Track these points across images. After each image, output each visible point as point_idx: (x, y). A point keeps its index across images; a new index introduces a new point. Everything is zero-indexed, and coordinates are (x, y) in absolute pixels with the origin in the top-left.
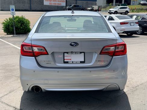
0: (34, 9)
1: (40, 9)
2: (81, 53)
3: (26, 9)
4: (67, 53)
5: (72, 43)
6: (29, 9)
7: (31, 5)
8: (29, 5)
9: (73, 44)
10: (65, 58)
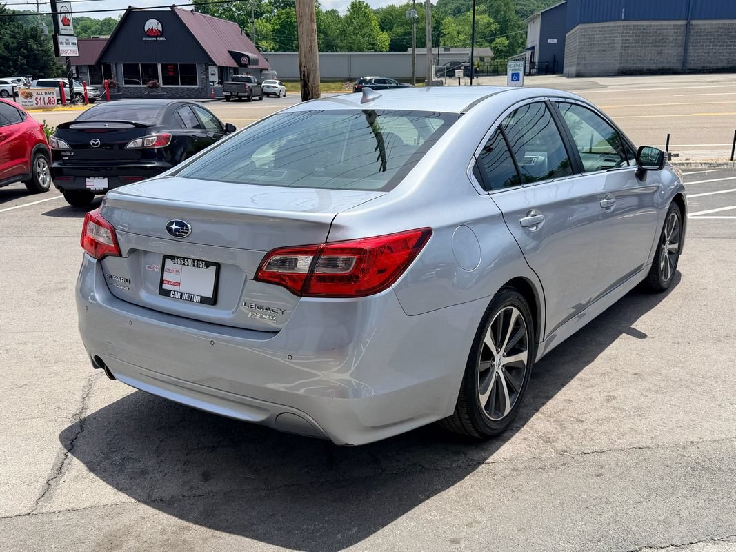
0: (699, 65)
1: (724, 64)
2: (208, 264)
3: (667, 66)
4: (172, 258)
5: (171, 223)
6: (678, 66)
7: (686, 50)
8: (681, 50)
9: (174, 227)
10: (167, 277)
